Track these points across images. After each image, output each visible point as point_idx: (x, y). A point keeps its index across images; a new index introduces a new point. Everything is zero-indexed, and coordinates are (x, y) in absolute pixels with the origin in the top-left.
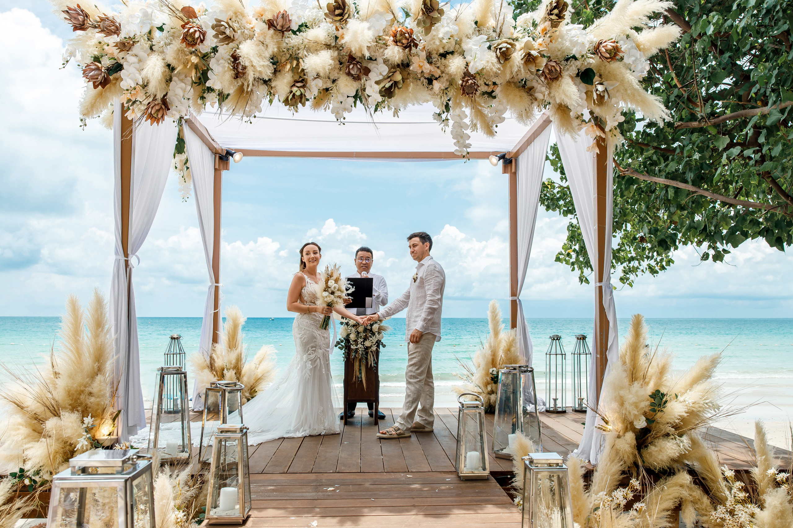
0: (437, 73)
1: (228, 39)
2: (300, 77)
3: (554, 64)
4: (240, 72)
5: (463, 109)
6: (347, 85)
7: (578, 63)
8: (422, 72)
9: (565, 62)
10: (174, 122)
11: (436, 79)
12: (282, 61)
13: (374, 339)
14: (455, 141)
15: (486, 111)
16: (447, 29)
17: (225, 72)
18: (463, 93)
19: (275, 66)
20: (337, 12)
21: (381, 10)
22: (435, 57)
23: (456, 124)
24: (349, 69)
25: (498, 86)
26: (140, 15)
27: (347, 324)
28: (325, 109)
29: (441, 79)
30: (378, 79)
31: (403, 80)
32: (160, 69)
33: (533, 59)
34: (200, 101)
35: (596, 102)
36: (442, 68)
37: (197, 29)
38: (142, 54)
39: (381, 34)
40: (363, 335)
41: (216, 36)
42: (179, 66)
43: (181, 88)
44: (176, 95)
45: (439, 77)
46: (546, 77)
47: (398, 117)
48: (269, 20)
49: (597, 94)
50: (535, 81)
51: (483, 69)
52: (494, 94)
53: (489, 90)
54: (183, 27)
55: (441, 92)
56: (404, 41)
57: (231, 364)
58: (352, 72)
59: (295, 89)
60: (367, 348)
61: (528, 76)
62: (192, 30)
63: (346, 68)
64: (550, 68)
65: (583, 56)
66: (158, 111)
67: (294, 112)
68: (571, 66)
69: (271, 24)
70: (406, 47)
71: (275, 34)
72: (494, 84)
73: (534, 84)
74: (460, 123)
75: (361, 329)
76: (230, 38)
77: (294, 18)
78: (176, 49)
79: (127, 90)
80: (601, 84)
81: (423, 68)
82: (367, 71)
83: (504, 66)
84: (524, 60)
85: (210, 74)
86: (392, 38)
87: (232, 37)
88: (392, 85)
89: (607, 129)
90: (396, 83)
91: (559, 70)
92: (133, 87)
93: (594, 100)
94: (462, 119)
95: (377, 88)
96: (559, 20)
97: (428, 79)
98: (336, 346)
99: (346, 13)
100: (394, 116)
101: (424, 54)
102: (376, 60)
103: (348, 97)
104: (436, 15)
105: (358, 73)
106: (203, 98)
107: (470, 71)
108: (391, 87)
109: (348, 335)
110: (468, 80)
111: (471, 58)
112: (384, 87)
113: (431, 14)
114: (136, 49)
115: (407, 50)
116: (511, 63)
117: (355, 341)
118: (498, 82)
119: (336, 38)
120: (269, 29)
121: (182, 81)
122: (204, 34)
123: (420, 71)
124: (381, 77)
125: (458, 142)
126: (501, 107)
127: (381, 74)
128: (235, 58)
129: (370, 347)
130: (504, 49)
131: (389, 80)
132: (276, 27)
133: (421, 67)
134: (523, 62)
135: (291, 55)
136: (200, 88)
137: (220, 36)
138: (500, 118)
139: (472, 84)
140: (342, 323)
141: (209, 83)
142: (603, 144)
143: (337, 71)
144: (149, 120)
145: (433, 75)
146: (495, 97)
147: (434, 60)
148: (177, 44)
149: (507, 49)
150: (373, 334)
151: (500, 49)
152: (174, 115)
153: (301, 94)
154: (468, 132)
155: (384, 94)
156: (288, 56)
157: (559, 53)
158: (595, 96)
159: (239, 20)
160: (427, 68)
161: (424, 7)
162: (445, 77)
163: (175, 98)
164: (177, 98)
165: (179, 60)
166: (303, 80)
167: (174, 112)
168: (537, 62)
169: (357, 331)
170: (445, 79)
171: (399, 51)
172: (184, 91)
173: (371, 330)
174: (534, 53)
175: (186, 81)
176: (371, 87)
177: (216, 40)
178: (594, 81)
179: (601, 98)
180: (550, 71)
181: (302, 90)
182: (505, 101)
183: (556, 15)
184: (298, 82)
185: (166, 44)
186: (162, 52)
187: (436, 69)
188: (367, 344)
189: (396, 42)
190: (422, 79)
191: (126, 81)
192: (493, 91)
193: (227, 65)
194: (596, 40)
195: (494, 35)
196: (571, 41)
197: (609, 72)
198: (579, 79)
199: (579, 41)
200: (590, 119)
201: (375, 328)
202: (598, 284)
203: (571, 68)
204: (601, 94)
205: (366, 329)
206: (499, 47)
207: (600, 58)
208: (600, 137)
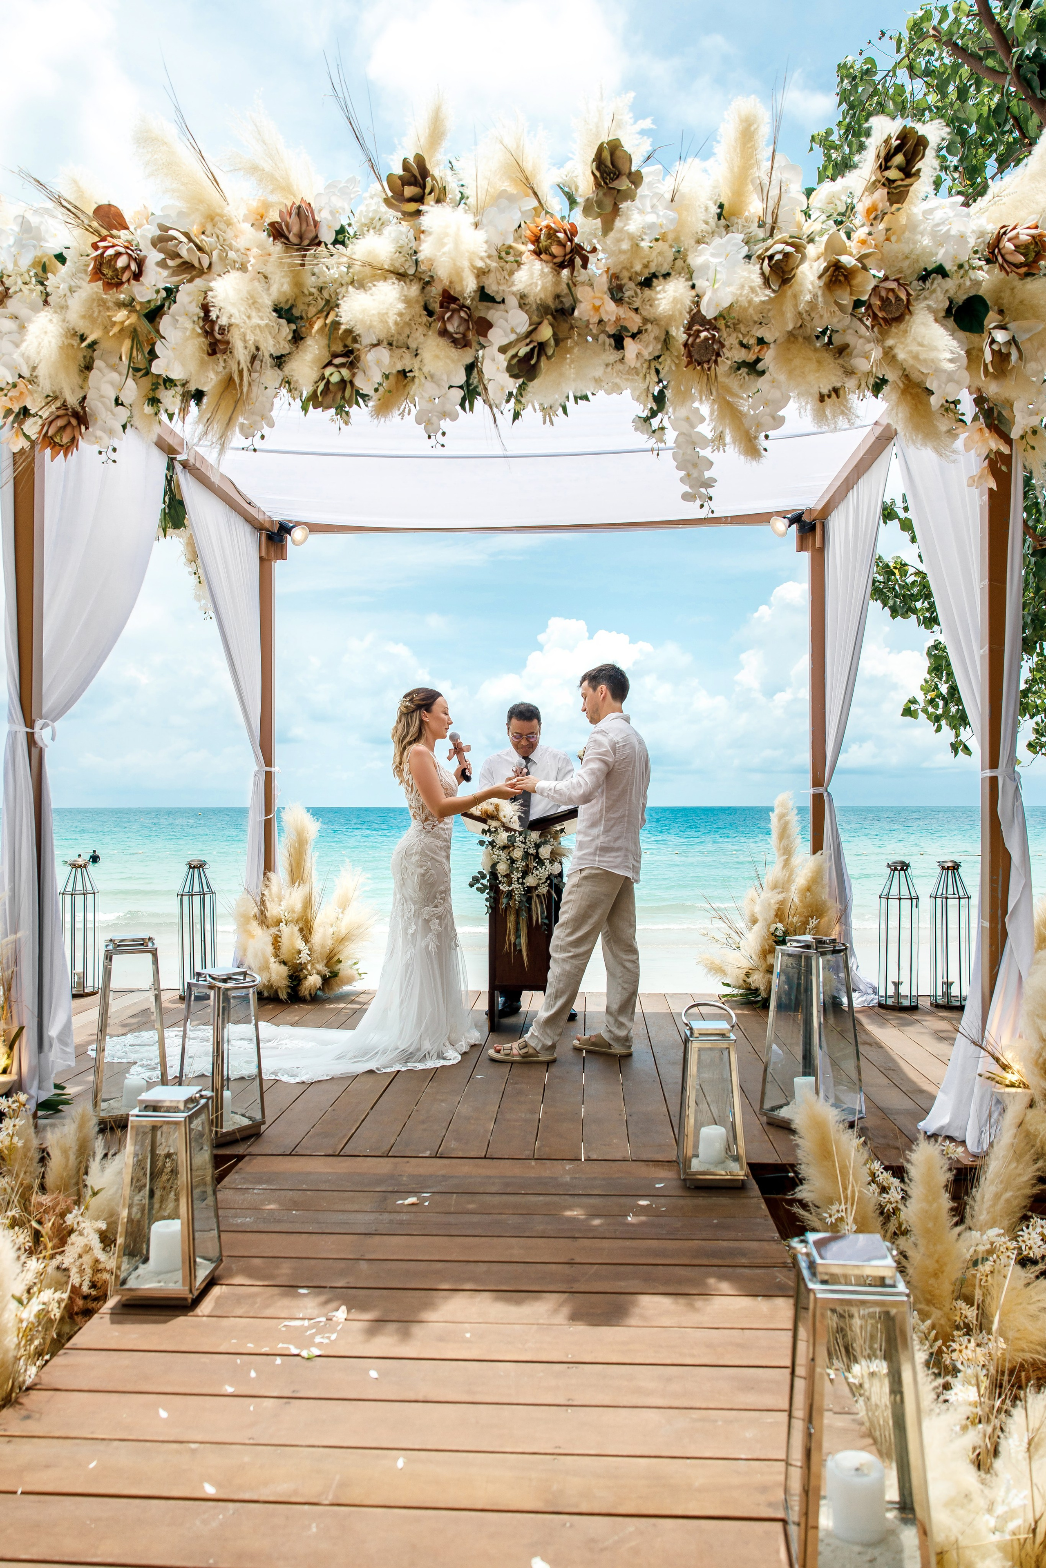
0: (634, 322)
1: (190, 269)
2: (345, 346)
3: (894, 285)
4: (219, 341)
5: (696, 405)
6: (437, 357)
7: (950, 285)
8: (601, 321)
9: (920, 283)
10: (100, 453)
11: (633, 336)
12: (310, 315)
13: (543, 873)
14: (683, 473)
15: (744, 406)
16: (651, 218)
17: (187, 342)
18: (689, 363)
19: (293, 327)
20: (408, 192)
21: (512, 189)
22: (630, 288)
23: (681, 439)
24: (444, 322)
25: (768, 348)
26: (17, 229)
27: (492, 844)
28: (402, 414)
29: (644, 336)
30: (505, 341)
31: (558, 340)
32: (54, 341)
33: (846, 277)
34: (148, 410)
35: (991, 370)
36: (646, 311)
37: (122, 250)
38: (23, 312)
39: (510, 241)
40: (520, 864)
41: (162, 264)
42: (92, 333)
43: (112, 384)
44: (102, 397)
45: (639, 331)
46: (875, 316)
47: (552, 423)
48: (272, 224)
49: (993, 350)
50: (851, 331)
51: (731, 305)
52: (760, 366)
53: (751, 357)
54: (95, 246)
55: (645, 365)
56: (555, 249)
57: (294, 912)
58: (450, 328)
59: (328, 371)
60: (530, 890)
61: (835, 320)
62: (111, 252)
63: (439, 320)
64: (883, 294)
65: (961, 266)
66: (62, 429)
67: (343, 426)
68: (934, 291)
69: (277, 232)
70: (561, 266)
71: (286, 254)
72: (761, 341)
73: (850, 339)
74: (690, 436)
75: (517, 854)
76: (192, 266)
77: (322, 216)
78: (84, 296)
79: (1, 390)
80: (1002, 327)
81: (602, 310)
82: (484, 326)
83: (780, 296)
84: (824, 278)
85: (159, 346)
86: (530, 246)
87: (196, 264)
88: (532, 350)
89: (1015, 434)
90: (542, 347)
91: (905, 299)
92: (10, 383)
93: (986, 365)
94: (693, 426)
95: (502, 360)
96: (907, 183)
97: (613, 336)
98: (471, 885)
99: (430, 193)
101: (603, 282)
102: (503, 301)
103: (451, 387)
104: (624, 184)
105: (462, 329)
106: (154, 401)
107: (704, 311)
108: (529, 355)
109: (494, 866)
110: (699, 331)
111: (707, 284)
112: (516, 355)
113: (615, 184)
114: (13, 304)
115: (565, 272)
116: (796, 287)
117: (507, 876)
118: (768, 338)
120: (273, 243)
121: (114, 368)
122: (140, 263)
123: (595, 320)
124: (513, 337)
125: (688, 475)
126: (776, 394)
127: (513, 331)
128: (207, 310)
129: (536, 888)
130: (778, 257)
131: (529, 339)
132: (287, 239)
133: (597, 310)
134: (822, 284)
135: (327, 301)
136: (146, 382)
137: (170, 263)
138: (774, 418)
139: (707, 339)
140: (482, 843)
141: (158, 365)
142: (1004, 468)
143: (421, 328)
144: (50, 450)
145: (625, 329)
146: (763, 373)
147: (628, 293)
148: (84, 287)
149: (787, 255)
150: (541, 862)
151: (771, 258)
152: (100, 438)
153: (343, 381)
154: (706, 452)
155: (516, 371)
156: (322, 303)
157: (906, 263)
158: (988, 356)
159: (219, 232)
160: (611, 310)
161: (598, 168)
162: (653, 331)
163: (100, 405)
164: (103, 403)
165: (93, 319)
166: (348, 353)
167: (99, 433)
168: (855, 282)
169: (511, 858)
170: (652, 335)
171: (542, 272)
172: (118, 388)
173: (537, 856)
174: (848, 260)
176: (494, 360)
177: (165, 273)
178: (985, 323)
179: (1001, 358)
180: (885, 301)
181: (346, 372)
182: (782, 377)
183: (900, 168)
184: (335, 356)
185: (72, 290)
186: (64, 308)
187: (633, 314)
188: (530, 881)
189: (538, 253)
190: (603, 337)
192: (758, 360)
193: (189, 325)
194: (992, 228)
195: (761, 234)
196: (934, 235)
197: (1021, 302)
198: (951, 322)
199: (953, 232)
200: (976, 414)
201: (545, 852)
202: (988, 773)
203: (934, 296)
204: (1003, 350)
205: (526, 854)
206: (769, 253)
207: (1002, 267)
208: (999, 453)
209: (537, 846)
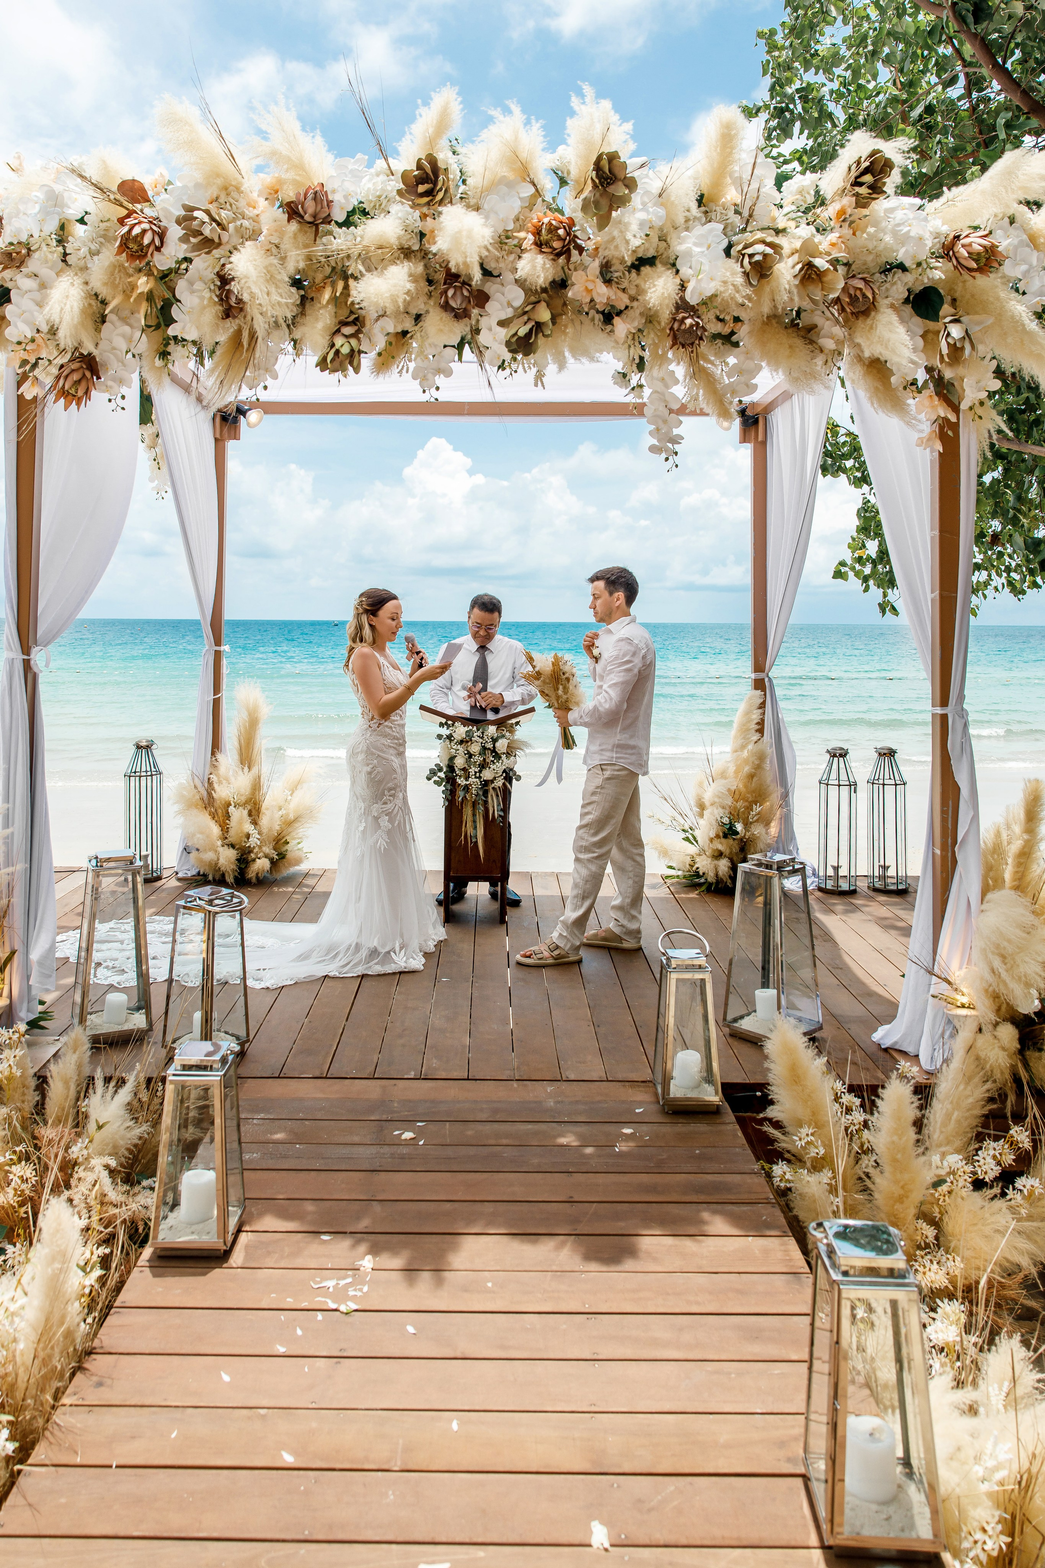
0: (622, 300)
1: (209, 244)
2: (351, 314)
3: (861, 285)
4: (234, 308)
5: (672, 367)
6: (441, 330)
7: (909, 279)
8: (592, 300)
9: (883, 276)
10: (110, 400)
11: (620, 313)
12: (317, 281)
13: (499, 767)
14: (652, 428)
15: (717, 370)
16: (641, 215)
17: (204, 308)
18: (674, 345)
19: (302, 293)
20: (421, 188)
21: (508, 176)
22: (617, 270)
23: (655, 396)
24: (447, 296)
25: (744, 325)
26: (41, 196)
27: (450, 737)
28: (400, 372)
29: (630, 313)
30: (503, 316)
31: (554, 319)
32: (76, 305)
33: (818, 275)
34: (158, 363)
35: (947, 359)
36: (632, 292)
37: (147, 226)
38: (46, 272)
39: (511, 226)
40: (478, 759)
41: (184, 239)
42: (114, 298)
43: (123, 335)
44: (114, 348)
45: (627, 307)
46: (843, 309)
48: (289, 203)
49: (948, 343)
50: (818, 313)
51: (714, 296)
52: (734, 338)
53: (726, 330)
54: (121, 222)
55: (630, 337)
56: (557, 245)
57: (242, 796)
58: (453, 304)
59: (339, 341)
60: (486, 783)
61: (805, 303)
62: (137, 229)
63: (442, 294)
64: (852, 292)
65: (919, 264)
66: (78, 382)
68: (895, 283)
69: (293, 211)
70: (559, 255)
71: (300, 230)
72: (737, 320)
73: (818, 320)
74: (663, 394)
75: (475, 748)
76: (212, 241)
77: (337, 197)
78: (107, 264)
79: (19, 343)
80: (956, 321)
81: (594, 292)
82: (482, 299)
83: (758, 290)
84: (799, 278)
85: (175, 312)
86: (531, 237)
87: (217, 240)
88: (531, 330)
89: (963, 406)
90: (539, 327)
91: (870, 297)
92: (29, 336)
93: (942, 356)
94: (667, 387)
95: (503, 334)
96: (874, 196)
97: (603, 313)
98: (429, 779)
99: (441, 189)
100: (536, 385)
101: (594, 266)
102: (498, 276)
103: (445, 346)
104: (620, 190)
105: (464, 305)
106: (165, 354)
107: (688, 298)
108: (528, 335)
109: (452, 759)
110: (684, 318)
111: (690, 272)
112: (516, 334)
113: (611, 189)
114: (33, 264)
115: (562, 260)
116: (773, 284)
117: (464, 769)
118: (743, 315)
119: (422, 235)
120: (289, 221)
121: (125, 321)
122: (162, 236)
123: (588, 300)
124: (510, 313)
125: (658, 430)
126: (749, 364)
127: (509, 305)
128: (224, 280)
129: (492, 781)
130: (758, 258)
131: (525, 318)
132: (302, 218)
133: (589, 291)
134: (797, 282)
135: (334, 269)
136: (157, 335)
137: (192, 240)
138: (747, 386)
139: (692, 326)
140: (440, 737)
141: (174, 329)
142: (950, 433)
143: (423, 299)
144: (62, 400)
145: (613, 307)
146: (736, 345)
147: (616, 274)
148: (109, 255)
149: (765, 255)
150: (497, 756)
151: (751, 256)
152: (113, 387)
153: (352, 350)
155: (514, 347)
156: (328, 270)
157: (870, 258)
158: (945, 350)
159: (233, 202)
160: (602, 292)
161: (597, 176)
162: (638, 309)
163: (112, 357)
164: (115, 355)
165: (114, 286)
167: (109, 382)
168: (825, 279)
169: (469, 753)
170: (638, 312)
171: (545, 263)
172: (129, 340)
173: (494, 750)
174: (821, 263)
175: (132, 321)
176: (490, 329)
177: (185, 246)
178: (941, 315)
179: (957, 351)
180: (854, 300)
181: (354, 342)
182: (757, 353)
183: (869, 186)
184: (345, 324)
185: (93, 254)
186: (85, 269)
187: (620, 294)
188: (487, 775)
189: (539, 244)
190: (592, 313)
191: (16, 326)
192: (733, 333)
193: (207, 294)
194: (946, 229)
195: (737, 220)
196: (895, 233)
197: (973, 296)
198: (908, 309)
199: (912, 234)
200: (926, 382)
201: (502, 745)
202: (939, 711)
203: (895, 288)
204: (958, 345)
205: (484, 748)
206: (750, 251)
207: (955, 267)
208: (946, 420)
209: (494, 741)
